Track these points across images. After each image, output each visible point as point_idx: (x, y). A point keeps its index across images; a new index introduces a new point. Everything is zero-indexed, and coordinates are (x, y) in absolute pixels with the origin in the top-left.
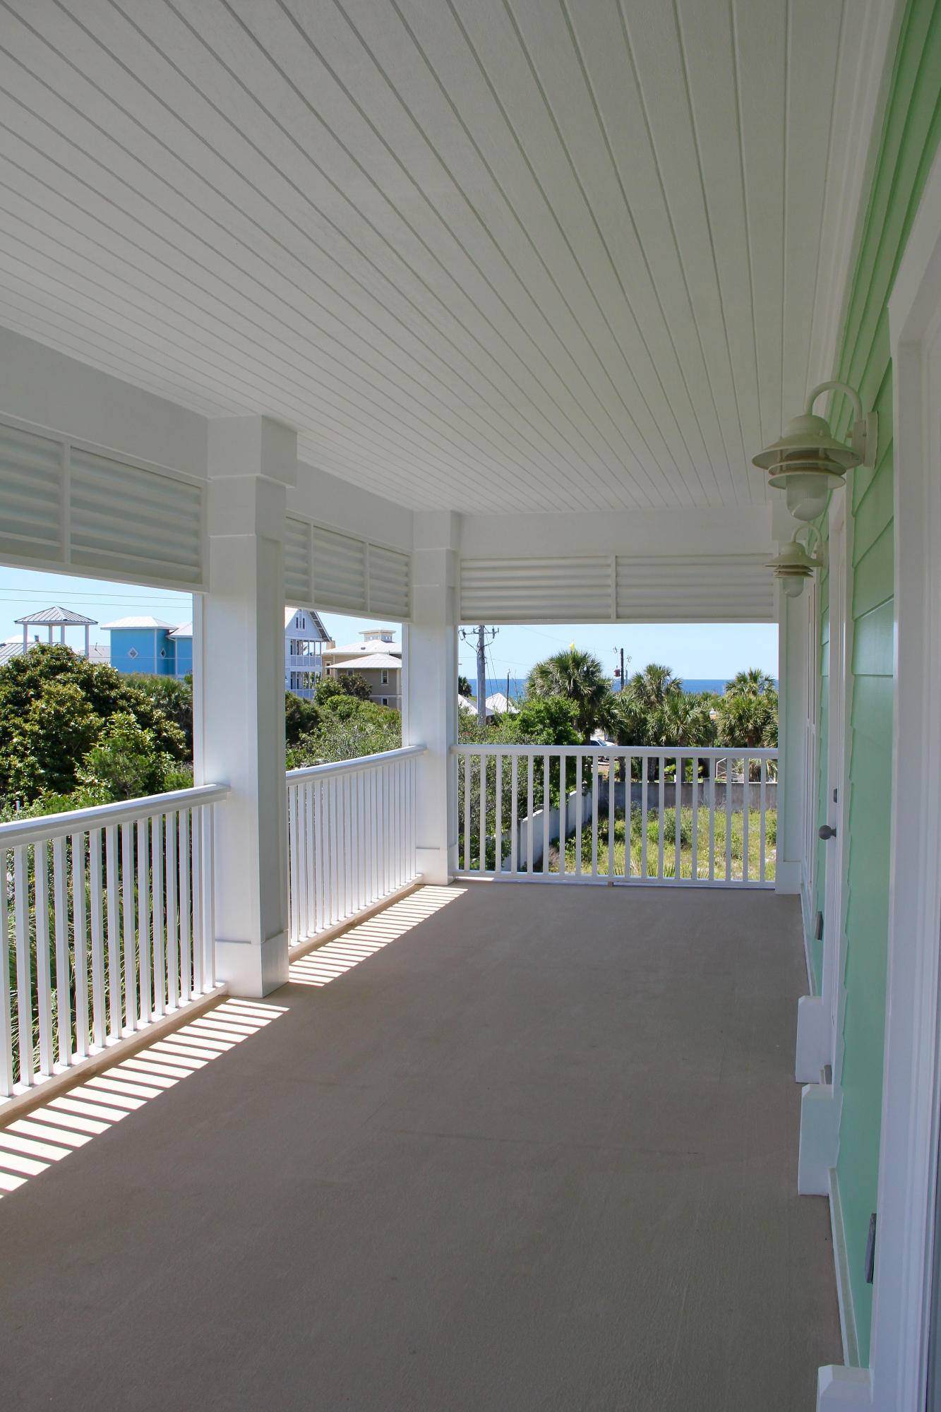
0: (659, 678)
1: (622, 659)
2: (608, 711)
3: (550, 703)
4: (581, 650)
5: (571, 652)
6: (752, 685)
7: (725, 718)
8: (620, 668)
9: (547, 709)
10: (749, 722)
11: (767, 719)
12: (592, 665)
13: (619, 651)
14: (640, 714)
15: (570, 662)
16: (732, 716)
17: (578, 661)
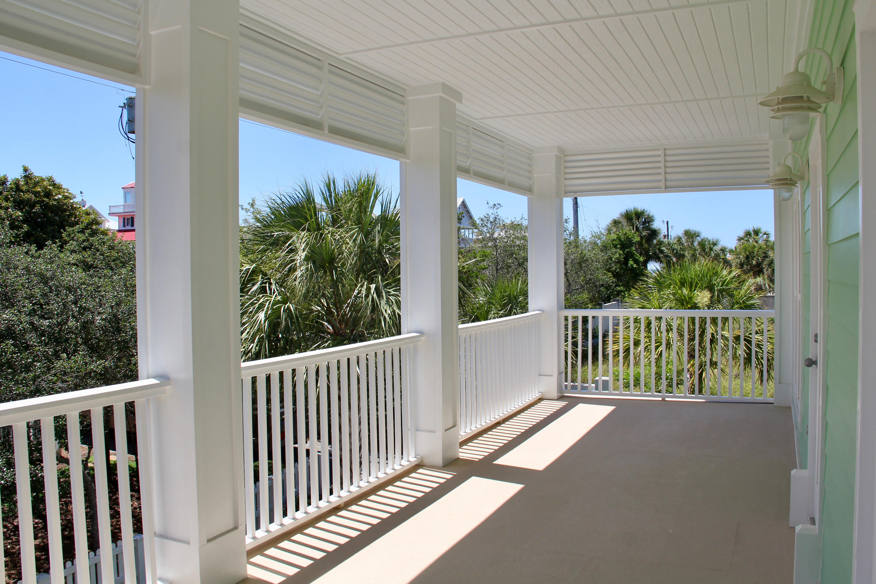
0: (692, 238)
1: (668, 228)
2: (659, 249)
3: (620, 234)
4: (640, 208)
5: (634, 208)
6: (755, 237)
7: (737, 258)
8: (666, 234)
9: (619, 238)
10: (753, 260)
11: (766, 256)
12: (648, 218)
13: (666, 223)
14: (680, 252)
15: (634, 215)
16: (741, 257)
17: (639, 215)
